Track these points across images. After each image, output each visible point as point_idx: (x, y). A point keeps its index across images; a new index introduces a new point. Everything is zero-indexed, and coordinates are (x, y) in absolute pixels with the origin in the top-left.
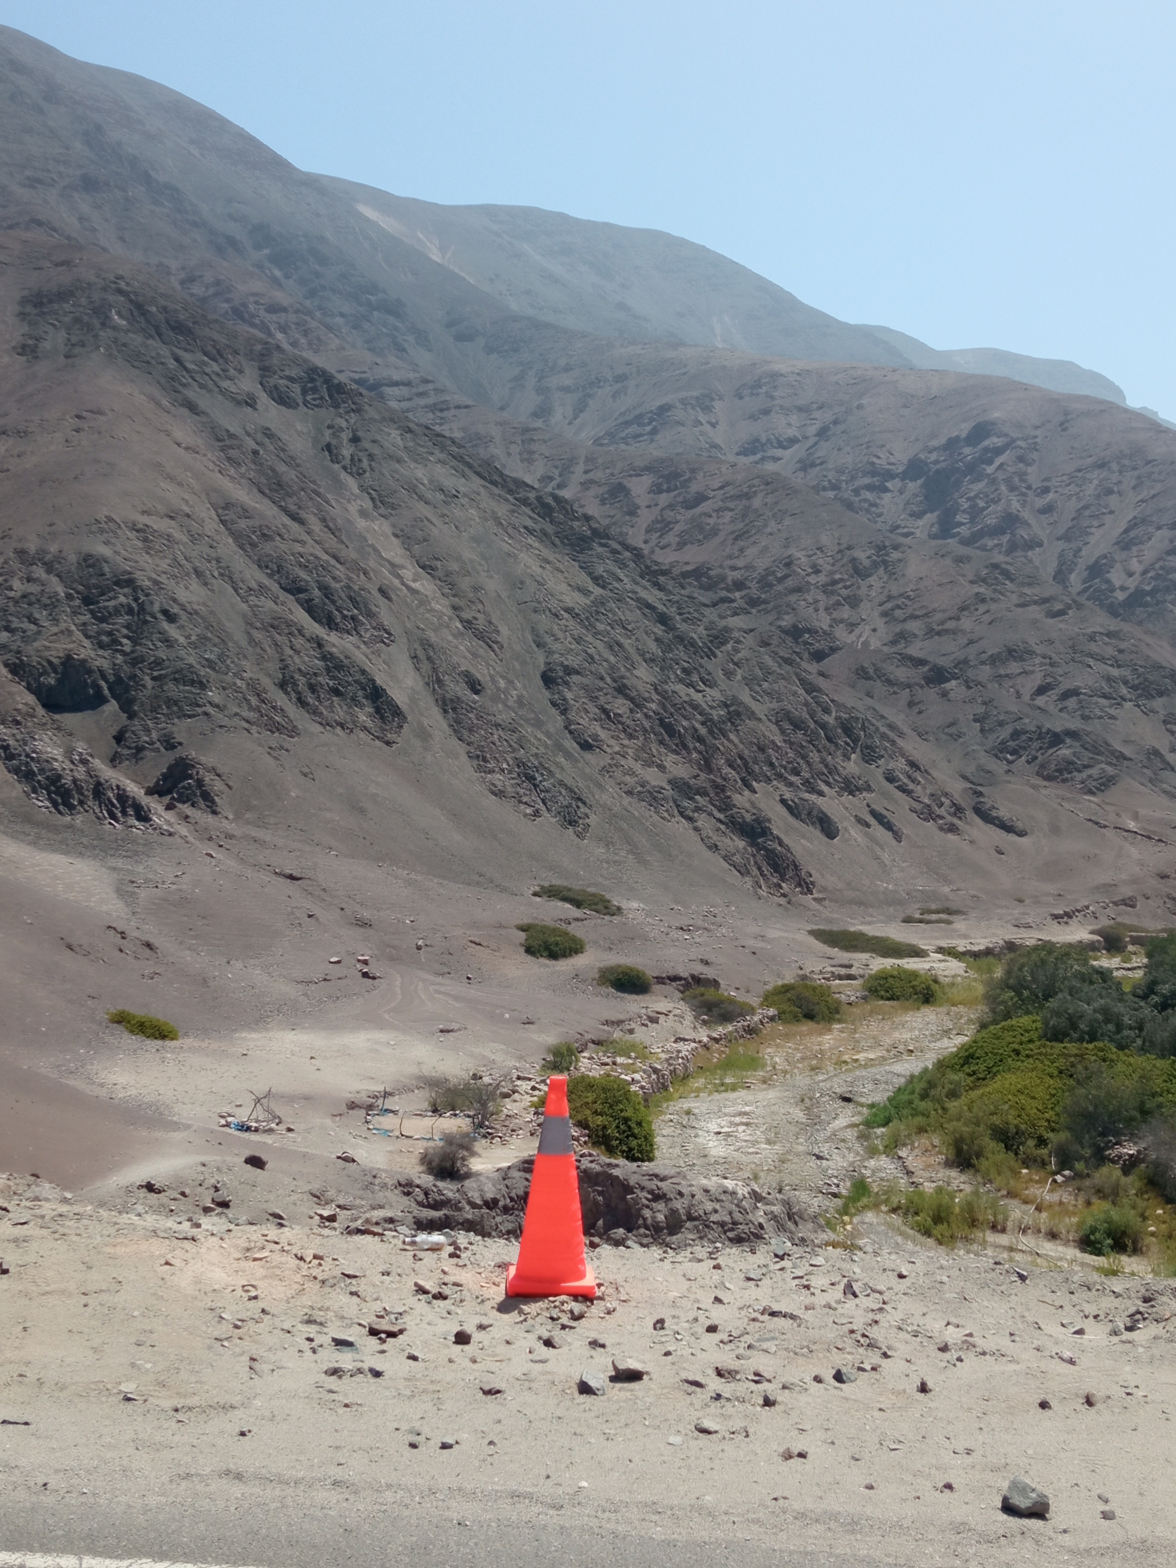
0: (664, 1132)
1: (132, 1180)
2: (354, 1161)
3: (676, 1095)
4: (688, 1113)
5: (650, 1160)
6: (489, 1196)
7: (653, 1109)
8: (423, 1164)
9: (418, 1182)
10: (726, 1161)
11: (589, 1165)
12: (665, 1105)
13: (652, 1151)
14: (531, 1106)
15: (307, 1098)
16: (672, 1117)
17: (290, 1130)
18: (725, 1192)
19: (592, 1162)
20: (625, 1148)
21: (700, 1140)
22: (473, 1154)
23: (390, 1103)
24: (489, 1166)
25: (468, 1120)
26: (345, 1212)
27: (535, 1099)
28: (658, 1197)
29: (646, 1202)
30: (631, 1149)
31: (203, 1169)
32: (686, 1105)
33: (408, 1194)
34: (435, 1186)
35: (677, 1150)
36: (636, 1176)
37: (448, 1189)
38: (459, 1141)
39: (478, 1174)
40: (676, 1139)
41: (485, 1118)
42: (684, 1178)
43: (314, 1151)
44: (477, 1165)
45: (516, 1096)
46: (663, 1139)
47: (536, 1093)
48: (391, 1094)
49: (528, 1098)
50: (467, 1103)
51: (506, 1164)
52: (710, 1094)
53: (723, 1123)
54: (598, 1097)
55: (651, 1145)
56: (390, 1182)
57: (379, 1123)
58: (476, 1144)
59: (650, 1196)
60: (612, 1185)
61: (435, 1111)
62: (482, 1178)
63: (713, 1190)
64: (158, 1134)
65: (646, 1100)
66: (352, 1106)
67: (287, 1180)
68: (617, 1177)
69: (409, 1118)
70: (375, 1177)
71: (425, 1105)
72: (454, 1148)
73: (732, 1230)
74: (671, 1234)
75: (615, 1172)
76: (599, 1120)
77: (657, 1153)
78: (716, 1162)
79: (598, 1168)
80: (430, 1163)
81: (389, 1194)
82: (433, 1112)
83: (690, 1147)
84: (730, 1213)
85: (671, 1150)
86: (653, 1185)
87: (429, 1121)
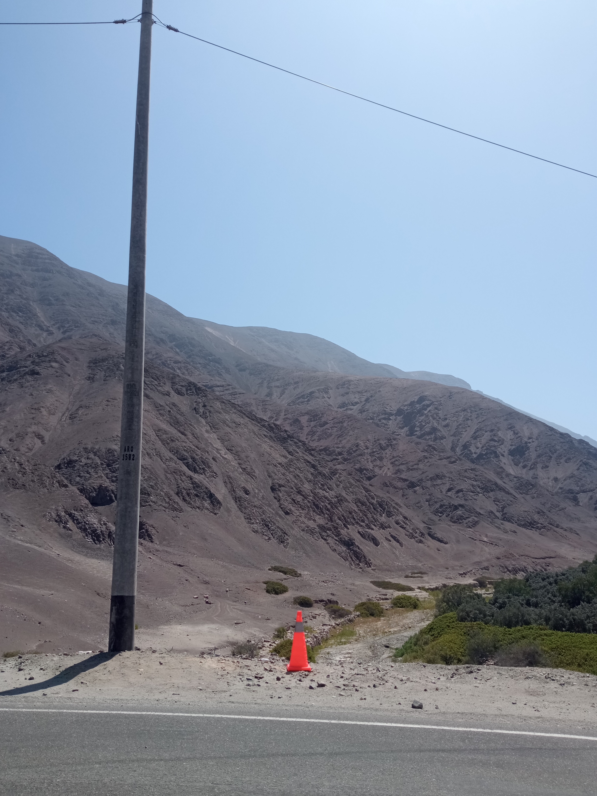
3: (324, 647)
4: (328, 653)
7: (316, 652)
14: (269, 652)
16: (322, 655)
23: (217, 652)
27: (271, 649)
32: (327, 650)
45: (264, 648)
47: (271, 647)
48: (217, 649)
49: (268, 649)
50: (246, 651)
52: (336, 646)
53: (342, 657)
65: (312, 649)
71: (230, 653)
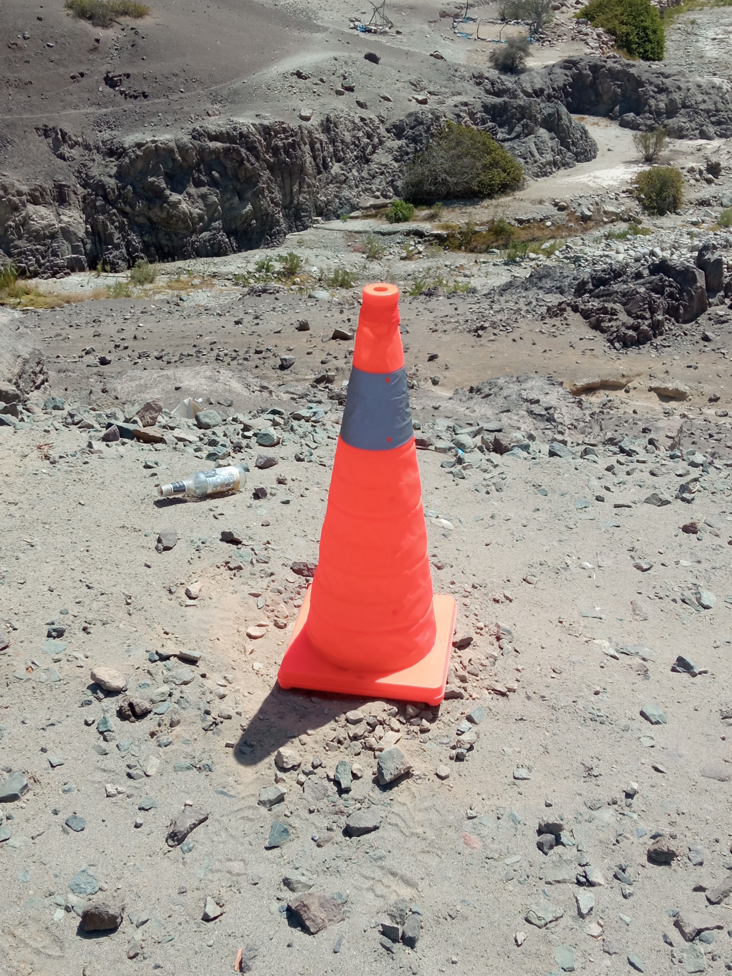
0: (673, 38)
1: (287, 69)
2: (442, 58)
3: (685, 8)
4: (693, 23)
5: (660, 59)
6: (538, 86)
7: (666, 19)
8: (491, 61)
9: (487, 75)
10: (717, 61)
11: (613, 65)
12: (676, 16)
13: (661, 53)
15: (412, 8)
16: (680, 26)
17: (398, 33)
18: (713, 87)
19: (615, 62)
20: (641, 50)
21: (699, 44)
22: (528, 54)
23: (471, 13)
24: (540, 64)
25: (527, 27)
26: (434, 97)
27: (578, 11)
28: (662, 90)
29: (653, 94)
30: (646, 51)
31: (335, 62)
32: (692, 16)
33: (478, 84)
34: (499, 78)
35: (681, 53)
36: (647, 74)
37: (509, 81)
38: (518, 45)
39: (531, 70)
40: (681, 43)
41: (539, 26)
42: (684, 75)
43: (415, 50)
44: (530, 63)
45: (564, 9)
46: (672, 44)
47: (579, 6)
48: (472, 6)
49: (572, 10)
50: (527, 14)
51: (552, 62)
53: (719, 31)
54: (625, 11)
55: (662, 48)
56: (467, 75)
57: (462, 28)
58: (531, 46)
59: (656, 90)
60: (628, 80)
61: (504, 20)
62: (533, 73)
63: (704, 85)
64: (305, 34)
65: (662, 13)
66: (444, 15)
67: (394, 72)
68: (633, 74)
69: (484, 25)
70: (456, 71)
71: (496, 15)
72: (514, 50)
73: (714, 115)
74: (668, 118)
75: (632, 71)
76: (624, 29)
77: (665, 55)
78: (710, 62)
79: (619, 67)
80: (497, 60)
81: (465, 84)
82: (502, 20)
83: (691, 50)
84: (715, 103)
85: (676, 52)
86: (658, 81)
87: (497, 28)
